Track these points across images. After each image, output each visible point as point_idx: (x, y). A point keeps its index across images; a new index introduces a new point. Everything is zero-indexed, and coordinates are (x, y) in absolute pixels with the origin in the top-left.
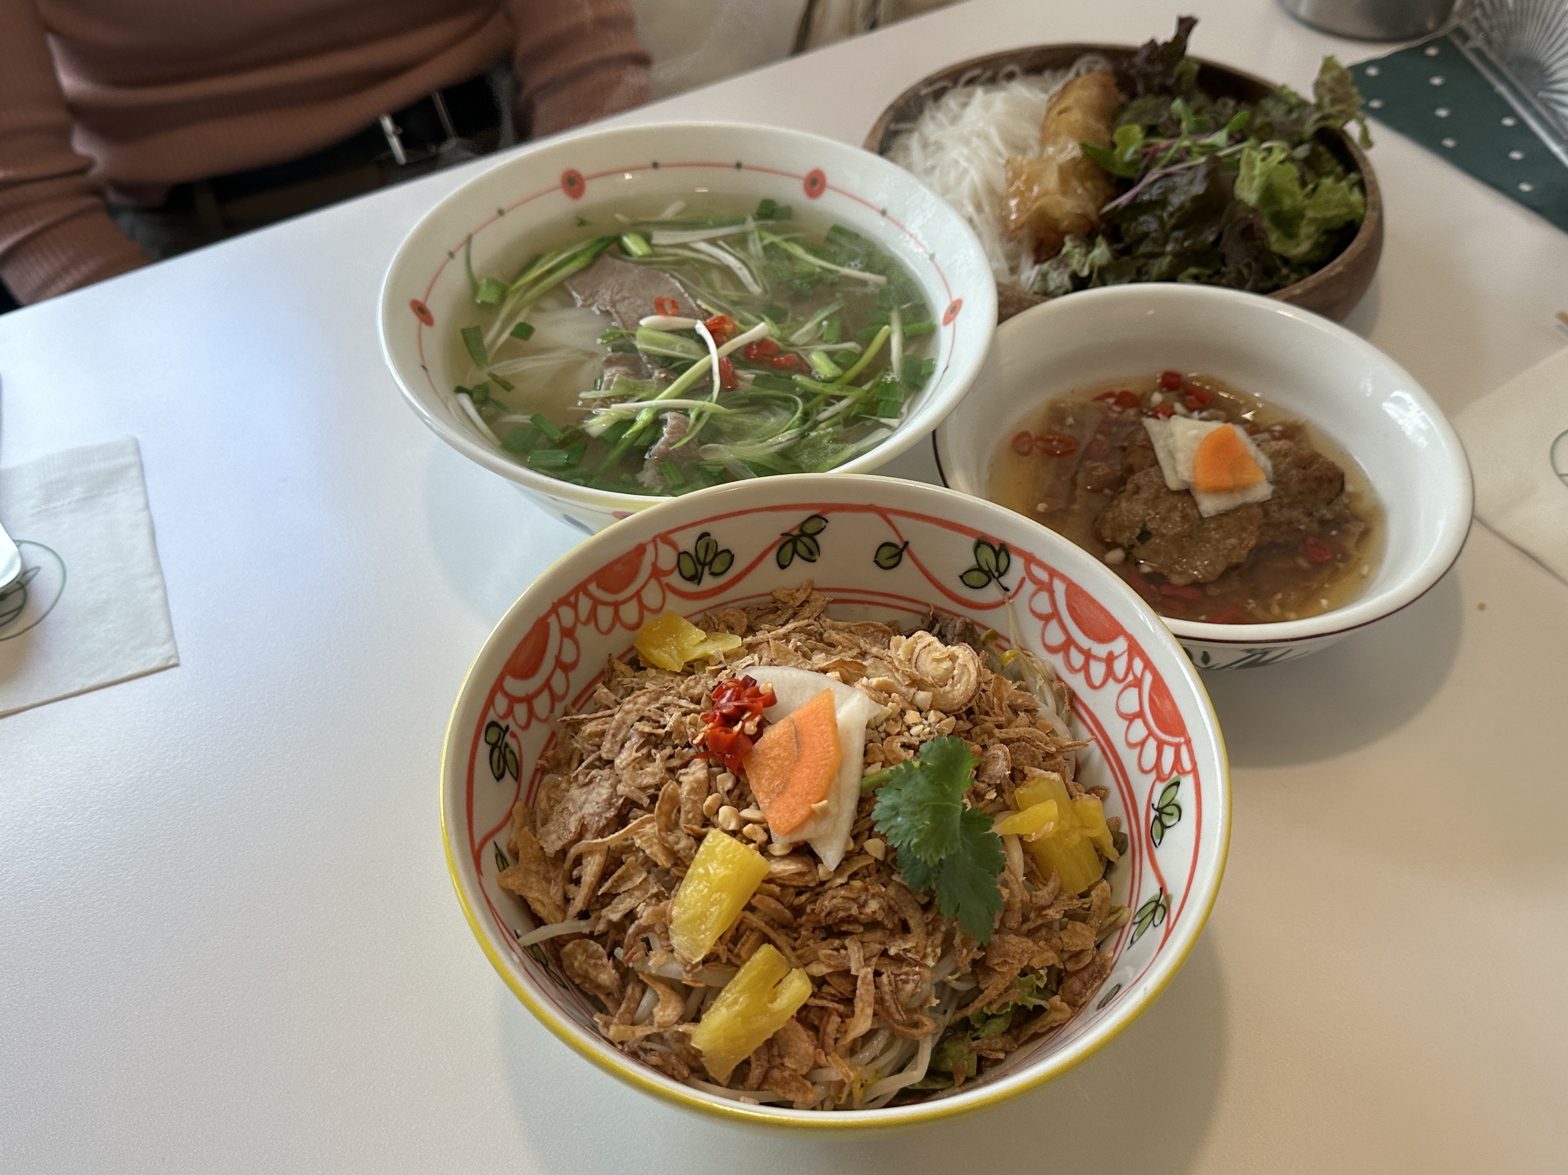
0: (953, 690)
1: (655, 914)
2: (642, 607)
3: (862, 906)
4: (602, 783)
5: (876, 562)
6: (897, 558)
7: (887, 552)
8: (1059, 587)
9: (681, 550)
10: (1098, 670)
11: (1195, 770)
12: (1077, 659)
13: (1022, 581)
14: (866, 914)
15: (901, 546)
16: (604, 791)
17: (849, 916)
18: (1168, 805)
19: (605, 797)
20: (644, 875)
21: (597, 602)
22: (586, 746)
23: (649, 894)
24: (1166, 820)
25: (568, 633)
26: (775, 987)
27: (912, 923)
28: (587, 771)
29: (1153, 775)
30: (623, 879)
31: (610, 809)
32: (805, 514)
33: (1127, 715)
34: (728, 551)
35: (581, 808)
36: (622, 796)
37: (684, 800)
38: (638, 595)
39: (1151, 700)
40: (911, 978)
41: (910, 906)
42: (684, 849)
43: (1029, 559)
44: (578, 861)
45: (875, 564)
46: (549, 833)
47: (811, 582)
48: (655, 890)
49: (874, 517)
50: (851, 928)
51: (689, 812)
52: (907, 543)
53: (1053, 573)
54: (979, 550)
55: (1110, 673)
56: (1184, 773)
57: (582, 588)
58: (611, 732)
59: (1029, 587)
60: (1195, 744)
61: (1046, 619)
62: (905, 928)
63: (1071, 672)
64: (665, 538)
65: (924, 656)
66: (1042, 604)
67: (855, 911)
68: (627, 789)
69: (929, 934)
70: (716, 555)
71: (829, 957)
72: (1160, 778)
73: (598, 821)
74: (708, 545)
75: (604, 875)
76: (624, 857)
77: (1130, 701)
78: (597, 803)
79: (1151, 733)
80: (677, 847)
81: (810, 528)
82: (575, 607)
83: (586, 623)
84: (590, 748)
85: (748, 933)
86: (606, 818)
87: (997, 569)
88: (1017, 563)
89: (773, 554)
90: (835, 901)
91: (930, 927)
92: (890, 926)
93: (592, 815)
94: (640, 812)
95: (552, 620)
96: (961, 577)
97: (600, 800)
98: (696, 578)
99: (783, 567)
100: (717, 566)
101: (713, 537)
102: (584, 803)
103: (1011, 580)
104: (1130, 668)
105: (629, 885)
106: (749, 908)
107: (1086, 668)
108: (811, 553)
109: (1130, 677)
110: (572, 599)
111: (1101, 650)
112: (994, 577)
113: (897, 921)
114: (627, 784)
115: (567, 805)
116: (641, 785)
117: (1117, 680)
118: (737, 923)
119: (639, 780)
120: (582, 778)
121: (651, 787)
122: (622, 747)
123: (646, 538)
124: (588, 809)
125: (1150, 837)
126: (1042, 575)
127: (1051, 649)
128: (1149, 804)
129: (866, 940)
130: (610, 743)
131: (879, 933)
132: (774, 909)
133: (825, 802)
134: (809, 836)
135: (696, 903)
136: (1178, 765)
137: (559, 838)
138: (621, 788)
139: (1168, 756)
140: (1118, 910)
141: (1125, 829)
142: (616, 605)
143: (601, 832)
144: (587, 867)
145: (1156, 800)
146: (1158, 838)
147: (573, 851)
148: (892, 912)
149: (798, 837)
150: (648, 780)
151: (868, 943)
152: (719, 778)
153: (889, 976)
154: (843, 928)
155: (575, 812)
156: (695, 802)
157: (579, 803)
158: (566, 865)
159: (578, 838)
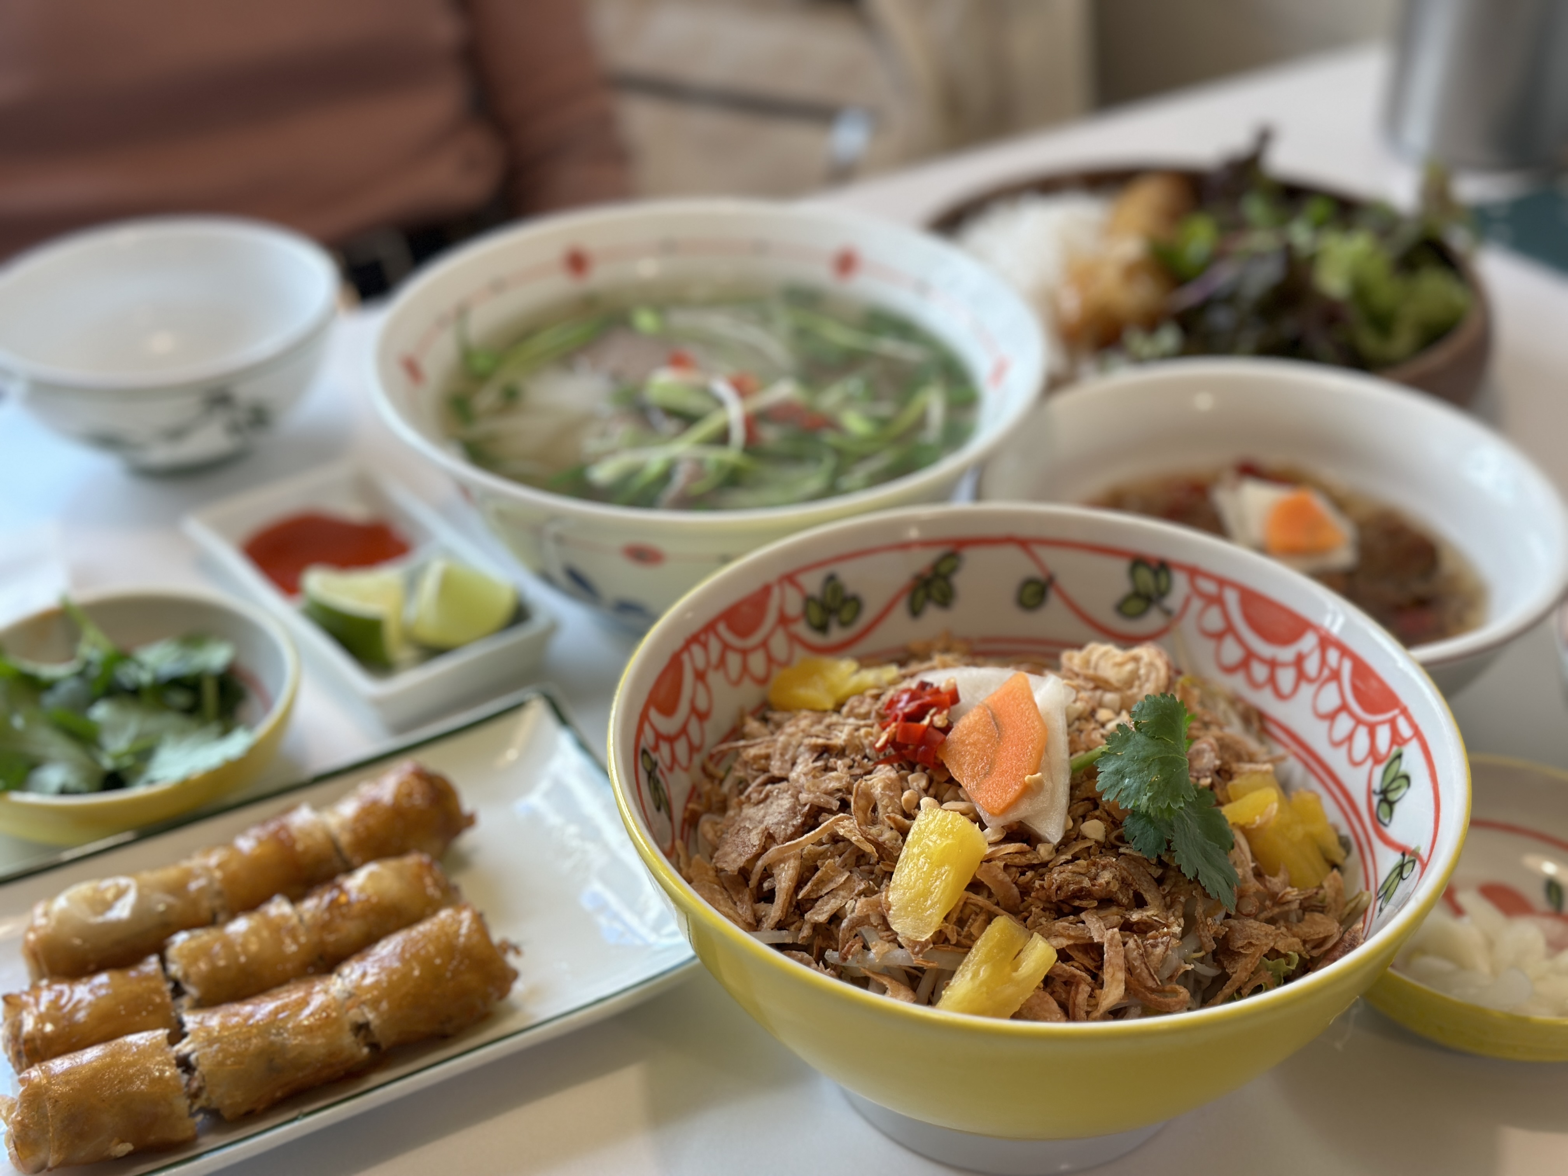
0: (1142, 690)
1: (869, 904)
2: (770, 660)
3: (1093, 879)
4: (780, 796)
5: (1019, 603)
6: (1042, 596)
7: (1031, 589)
8: (1231, 598)
9: (808, 594)
10: (1286, 678)
11: (1417, 733)
12: (1260, 672)
13: (1188, 599)
14: (1100, 885)
15: (1045, 581)
16: (786, 802)
17: (1081, 889)
18: (1393, 780)
19: (788, 806)
20: (847, 874)
21: (726, 647)
22: (750, 771)
23: (856, 892)
24: (1392, 796)
25: (700, 676)
26: (1015, 958)
27: (1148, 897)
28: (760, 788)
29: (1369, 762)
30: (822, 882)
31: (795, 817)
32: (938, 552)
33: (1328, 714)
34: (855, 597)
35: (761, 822)
36: (805, 805)
37: (880, 796)
39: (1355, 689)
40: (1160, 940)
41: (1143, 878)
42: (889, 840)
43: (1193, 572)
44: (767, 873)
45: (1017, 605)
46: (726, 854)
47: (946, 632)
48: (862, 886)
49: (1013, 550)
50: (1084, 903)
51: (887, 807)
52: (1051, 578)
53: (1222, 582)
54: (1136, 572)
55: (1301, 676)
56: (1405, 741)
57: (710, 627)
58: (778, 752)
59: (1196, 604)
60: (1413, 709)
61: (1218, 636)
62: (1140, 903)
63: (1254, 689)
64: (790, 579)
65: (1102, 664)
66: (1214, 620)
67: (1086, 883)
68: (811, 796)
69: (1168, 907)
70: (844, 601)
71: (1067, 928)
72: (1377, 761)
73: (784, 829)
74: (835, 589)
75: (800, 883)
76: (819, 863)
77: (1330, 698)
78: (780, 813)
79: (1359, 722)
80: (881, 839)
81: (944, 568)
82: (705, 646)
83: (716, 668)
84: (755, 773)
85: (973, 916)
86: (793, 826)
87: (1157, 591)
88: (1180, 580)
89: (904, 599)
90: (1064, 875)
91: (1168, 899)
92: (1125, 901)
93: (778, 824)
94: (828, 816)
95: (685, 657)
96: (1118, 608)
97: (783, 810)
98: (822, 628)
99: (915, 615)
100: (846, 615)
101: (841, 580)
102: (764, 817)
103: (1174, 601)
104: (1323, 662)
105: (832, 886)
106: (975, 886)
107: (1272, 680)
108: (946, 597)
109: (1326, 673)
110: (703, 637)
111: (1286, 654)
112: (1155, 601)
113: (1131, 895)
114: (810, 792)
115: (742, 825)
116: (826, 790)
117: (1311, 681)
118: (961, 903)
119: (823, 786)
120: (755, 797)
121: (839, 790)
122: (794, 764)
123: (771, 576)
124: (770, 821)
125: (1377, 821)
126: (1209, 587)
127: (1230, 670)
128: (1370, 792)
129: (1102, 913)
130: (778, 764)
131: (1114, 909)
132: (1002, 883)
133: (1039, 775)
134: (1024, 815)
135: (915, 882)
136: (1396, 738)
137: (740, 855)
138: (804, 797)
139: (1383, 735)
140: (1356, 897)
141: (1345, 831)
142: (744, 653)
143: (791, 838)
144: (780, 874)
145: (1377, 785)
146: (1385, 817)
147: (760, 863)
148: (1124, 883)
149: (1013, 816)
150: (834, 785)
151: (1106, 916)
152: (910, 778)
153: (1136, 941)
154: (1077, 903)
155: (753, 828)
156: (891, 798)
157: (758, 819)
158: (753, 882)
159: (764, 849)
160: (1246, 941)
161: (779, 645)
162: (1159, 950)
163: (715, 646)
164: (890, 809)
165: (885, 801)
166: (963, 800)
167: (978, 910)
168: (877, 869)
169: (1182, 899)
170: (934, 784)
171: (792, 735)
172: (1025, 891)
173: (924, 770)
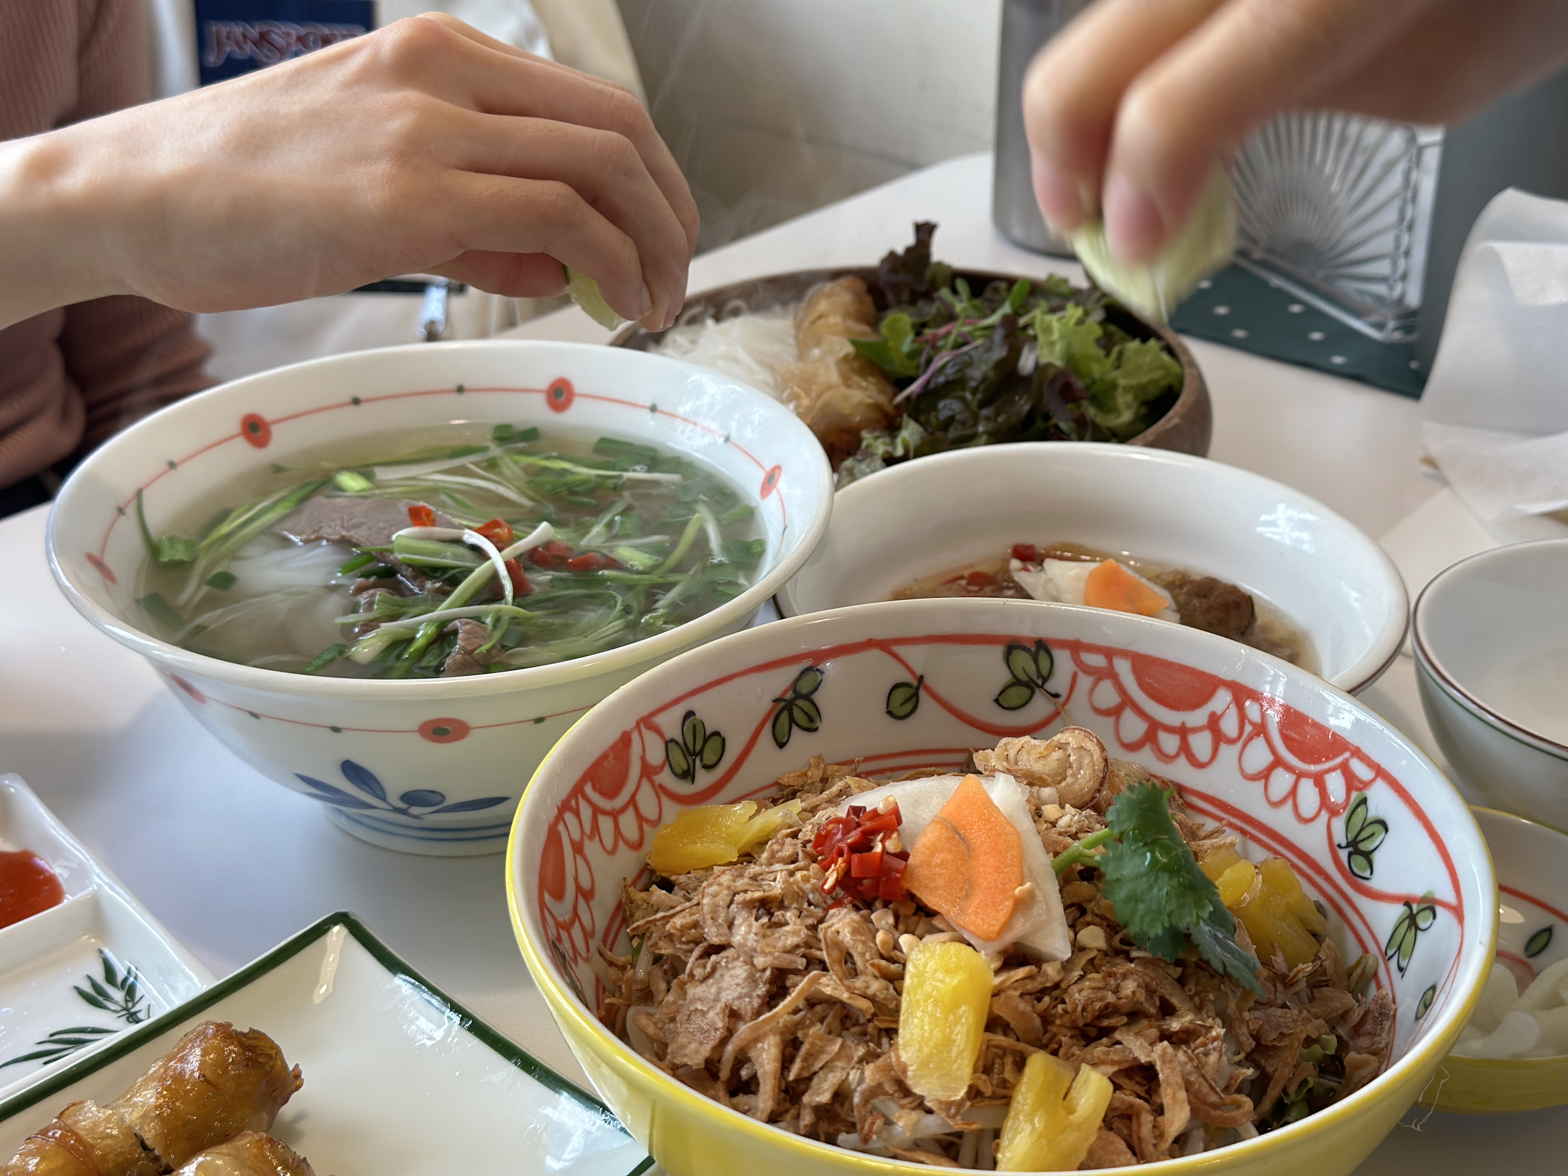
0: (1077, 779)
1: (879, 1070)
2: (641, 819)
3: (1116, 991)
4: (730, 966)
5: (889, 713)
6: (914, 700)
7: (901, 695)
8: (1123, 667)
9: (668, 737)
10: (1201, 744)
11: (1380, 772)
12: (1169, 743)
13: (1074, 677)
14: (1127, 997)
15: (915, 683)
16: (740, 971)
17: (1107, 1006)
18: (1363, 829)
19: (744, 975)
20: (839, 1041)
21: (597, 811)
22: (678, 946)
23: (856, 1059)
24: (1365, 846)
25: (578, 848)
26: (1065, 1099)
27: (1175, 1001)
28: (702, 961)
29: (1324, 815)
30: (811, 1057)
31: (757, 986)
32: (793, 671)
33: (1259, 773)
34: (717, 734)
35: (717, 1000)
36: (765, 969)
37: (852, 942)
38: (632, 801)
39: (1286, 739)
40: (1210, 1046)
41: (1165, 982)
42: (880, 990)
43: (1076, 647)
44: (742, 1059)
45: (888, 716)
46: (682, 1047)
47: (820, 758)
48: (861, 1051)
49: (875, 655)
50: (1114, 1021)
51: (864, 954)
52: (921, 679)
53: (1110, 653)
54: (1012, 657)
55: (1218, 737)
56: (1367, 784)
57: (578, 790)
58: (708, 917)
59: (1085, 682)
60: (1366, 749)
61: (1115, 712)
62: (1167, 1010)
63: (1166, 762)
64: (647, 722)
66: (1107, 695)
67: (1111, 998)
68: (769, 958)
69: (1199, 1009)
70: (706, 740)
71: (1108, 1053)
72: (1334, 812)
73: (750, 1002)
74: (694, 726)
75: (786, 1062)
76: (800, 1034)
77: (1258, 756)
78: (738, 985)
79: (1300, 775)
80: (870, 992)
81: (804, 687)
82: (577, 814)
83: (591, 837)
84: (685, 947)
85: (998, 1061)
86: (758, 996)
87: (1039, 675)
88: (1063, 660)
89: (767, 731)
90: (1084, 993)
91: (1197, 999)
92: (1153, 1011)
93: (738, 998)
94: (798, 978)
95: (561, 827)
96: (997, 701)
97: (740, 981)
98: (688, 775)
99: (781, 745)
100: (709, 757)
101: (699, 715)
102: (718, 993)
103: (1059, 683)
104: (1243, 717)
105: (825, 1058)
106: (993, 1024)
107: (1185, 749)
108: (811, 720)
109: (1248, 729)
110: (573, 803)
111: (1197, 717)
112: (1038, 686)
113: (1158, 1003)
114: (764, 953)
115: (692, 1008)
116: (784, 947)
117: (1231, 742)
118: (984, 1047)
119: (780, 944)
120: (699, 972)
121: (797, 946)
122: (731, 925)
123: (629, 724)
124: (728, 996)
125: (1352, 876)
126: (1096, 660)
127: (1133, 747)
128: (1334, 848)
129: (1136, 1028)
130: (714, 930)
131: (1145, 1022)
132: (1023, 1014)
133: (1028, 885)
134: (1022, 933)
135: (931, 1031)
136: (1352, 782)
137: (701, 1043)
138: (759, 961)
139: (1336, 785)
140: (1359, 962)
141: (1313, 895)
142: (615, 815)
143: (758, 1013)
144: (760, 1056)
145: (1340, 837)
146: (1365, 870)
147: (730, 1048)
148: (1150, 992)
149: (1009, 938)
150: (791, 941)
151: (1141, 1031)
152: (873, 917)
153: (1185, 1052)
154: (1105, 1023)
155: (709, 1009)
156: (864, 943)
157: (712, 997)
158: (725, 1073)
159: (730, 1032)
160: (1278, 1032)
161: (647, 802)
162: (1213, 1058)
163: (586, 812)
164: (868, 956)
165: (860, 948)
166: (943, 931)
167: (1000, 1052)
168: (870, 1028)
169: (1211, 997)
170: (901, 920)
171: (715, 896)
172: (1046, 1019)
173: (886, 905)
